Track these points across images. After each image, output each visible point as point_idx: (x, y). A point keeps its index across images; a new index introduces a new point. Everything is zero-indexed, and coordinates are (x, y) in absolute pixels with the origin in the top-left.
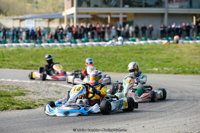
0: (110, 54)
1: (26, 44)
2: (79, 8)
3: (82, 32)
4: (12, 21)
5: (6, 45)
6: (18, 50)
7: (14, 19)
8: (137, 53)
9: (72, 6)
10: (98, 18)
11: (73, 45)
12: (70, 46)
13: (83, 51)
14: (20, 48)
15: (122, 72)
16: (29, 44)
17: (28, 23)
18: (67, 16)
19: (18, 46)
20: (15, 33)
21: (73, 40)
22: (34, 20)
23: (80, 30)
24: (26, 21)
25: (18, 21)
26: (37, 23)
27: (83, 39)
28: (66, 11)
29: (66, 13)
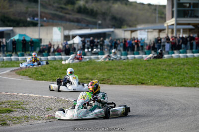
2: (178, 19)
3: (180, 43)
4: (123, 32)
7: (125, 31)
9: (173, 17)
17: (140, 34)
18: (168, 26)
20: (113, 44)
21: (170, 52)
22: (147, 30)
23: (179, 41)
24: (138, 32)
25: (129, 32)
26: (149, 33)
27: (181, 51)
28: (167, 22)
29: (167, 24)
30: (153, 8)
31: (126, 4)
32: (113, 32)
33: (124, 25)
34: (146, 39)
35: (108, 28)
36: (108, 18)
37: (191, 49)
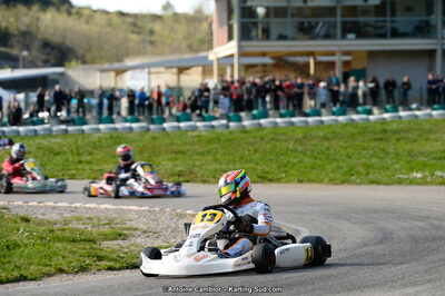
0: (314, 142)
1: (128, 125)
2: (244, 43)
3: (252, 97)
4: (98, 74)
5: (85, 127)
6: (111, 137)
7: (102, 71)
8: (375, 140)
9: (230, 38)
10: (287, 62)
11: (232, 124)
12: (227, 127)
13: (255, 138)
14: (115, 135)
15: (343, 183)
16: (134, 125)
18: (218, 59)
19: (111, 129)
22: (146, 70)
23: (249, 92)
24: (128, 75)
27: (255, 112)
28: (216, 49)
29: (216, 54)
30: (129, 20)
31: (69, 14)
32: (62, 74)
33: (70, 60)
34: (146, 90)
35: (36, 67)
36: (37, 44)
37: (277, 107)
